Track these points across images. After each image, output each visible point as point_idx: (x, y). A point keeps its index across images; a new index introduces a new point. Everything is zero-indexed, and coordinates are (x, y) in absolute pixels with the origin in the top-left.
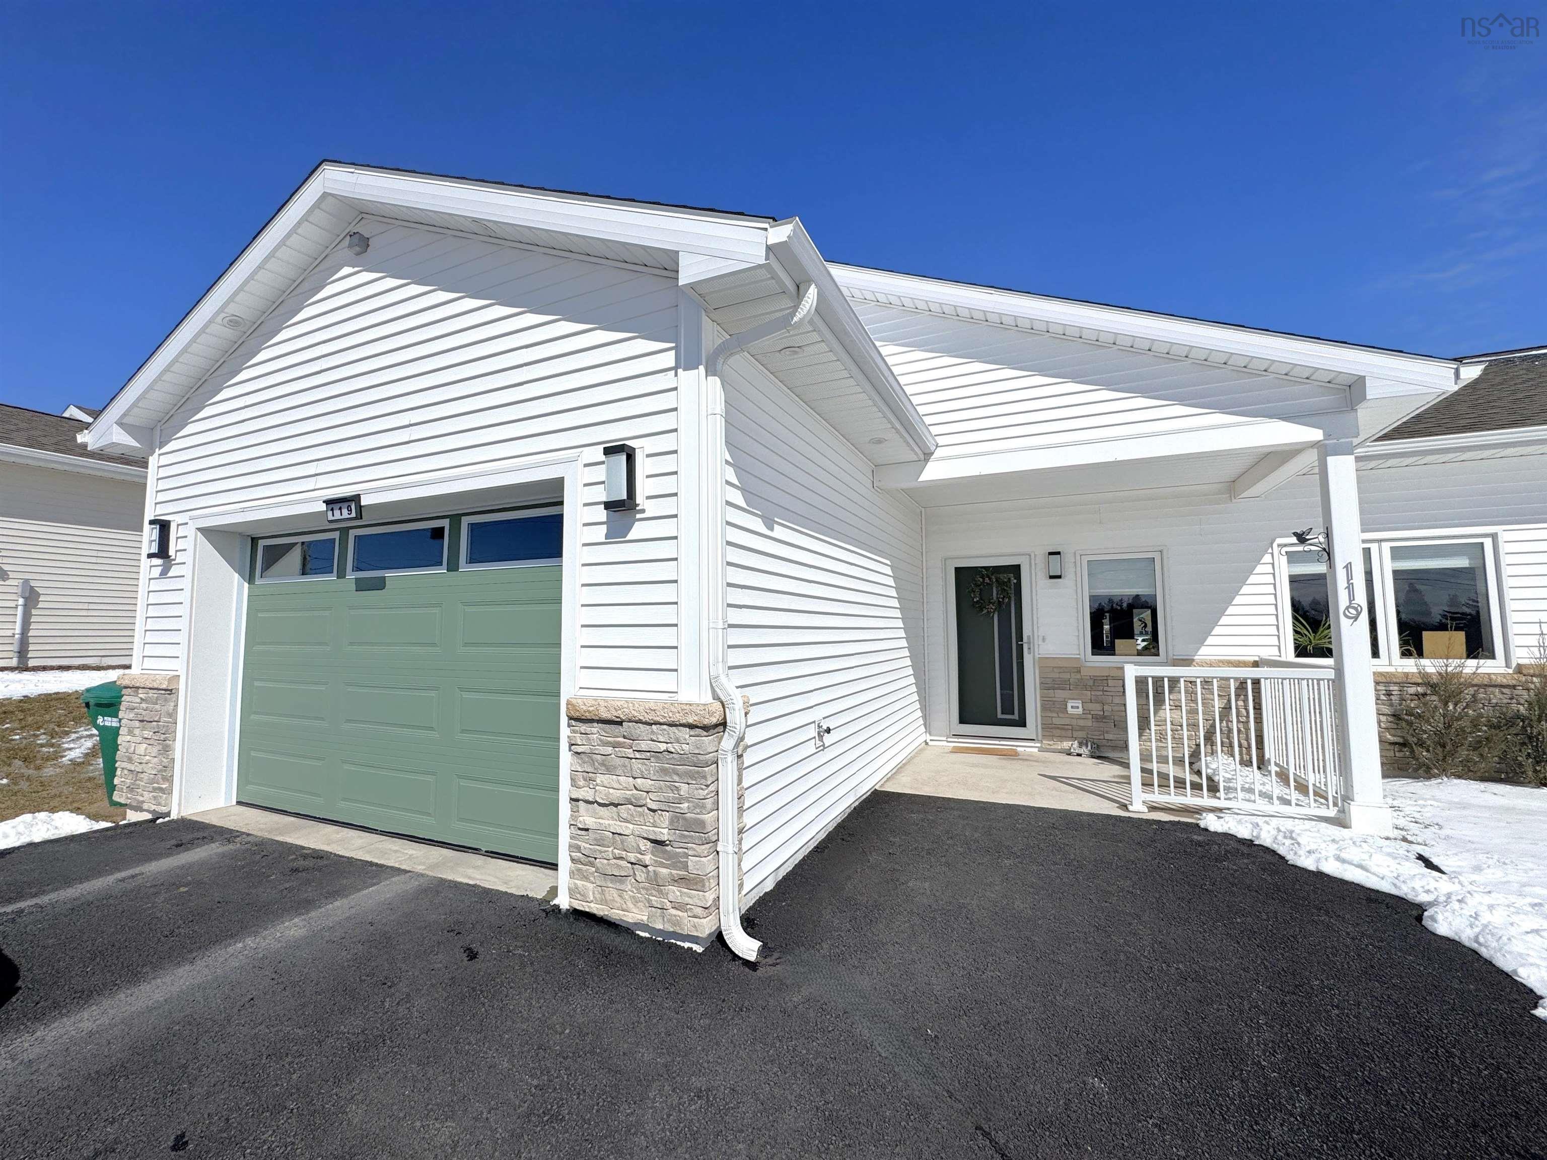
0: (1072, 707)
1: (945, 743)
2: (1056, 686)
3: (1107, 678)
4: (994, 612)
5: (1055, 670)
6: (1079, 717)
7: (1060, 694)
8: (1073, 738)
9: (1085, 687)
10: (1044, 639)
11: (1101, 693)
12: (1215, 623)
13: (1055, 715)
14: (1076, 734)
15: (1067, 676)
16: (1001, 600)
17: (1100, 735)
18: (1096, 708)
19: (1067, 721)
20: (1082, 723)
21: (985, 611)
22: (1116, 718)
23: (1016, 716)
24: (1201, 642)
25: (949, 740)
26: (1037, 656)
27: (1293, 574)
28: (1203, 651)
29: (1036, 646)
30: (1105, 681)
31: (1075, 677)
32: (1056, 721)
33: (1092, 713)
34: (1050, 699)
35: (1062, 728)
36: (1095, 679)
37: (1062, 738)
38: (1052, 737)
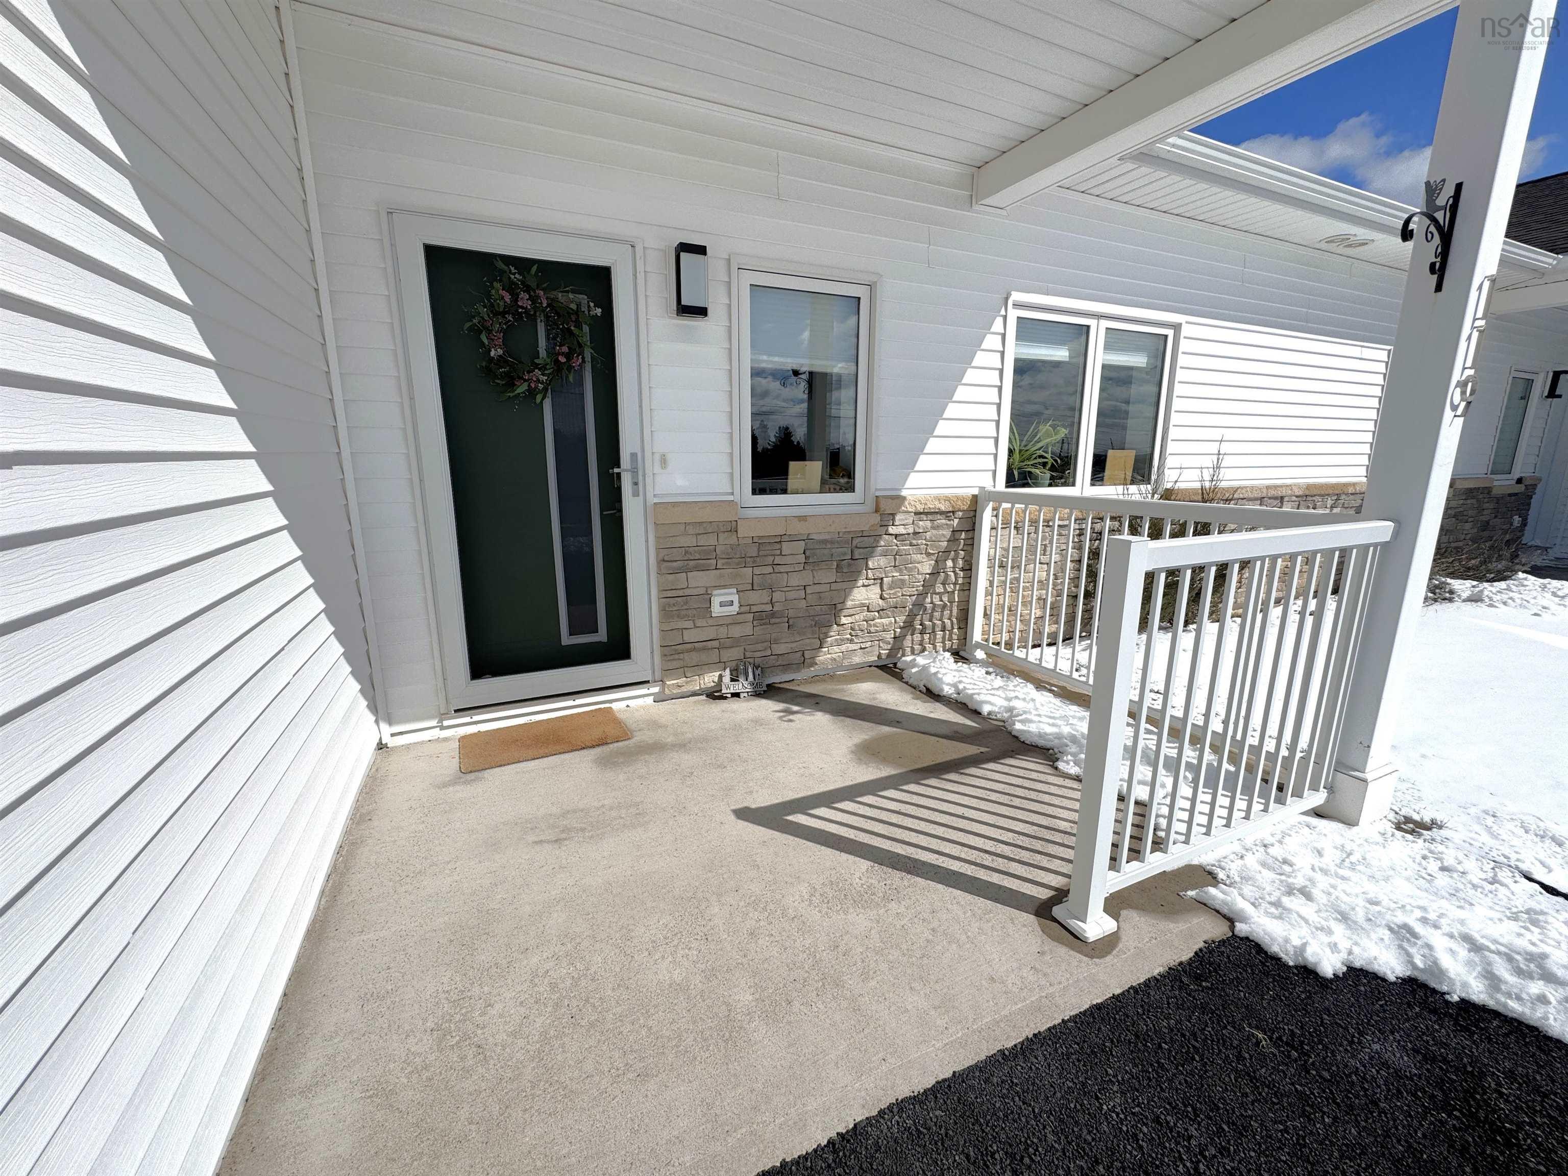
0: (722, 604)
1: (436, 733)
2: (691, 563)
3: (780, 540)
4: (545, 390)
5: (690, 530)
6: (733, 621)
7: (698, 580)
8: (721, 664)
9: (744, 561)
10: (664, 462)
11: (769, 569)
12: (929, 431)
13: (689, 624)
14: (728, 655)
15: (711, 540)
16: (562, 359)
17: (765, 649)
18: (758, 598)
19: (710, 633)
20: (736, 631)
21: (522, 388)
22: (791, 613)
23: (602, 635)
24: (911, 465)
25: (446, 723)
26: (652, 500)
27: (1019, 357)
28: (914, 480)
29: (649, 480)
30: (778, 546)
31: (727, 540)
32: (689, 636)
33: (754, 609)
34: (681, 593)
35: (701, 647)
36: (760, 543)
37: (701, 668)
38: (684, 670)
